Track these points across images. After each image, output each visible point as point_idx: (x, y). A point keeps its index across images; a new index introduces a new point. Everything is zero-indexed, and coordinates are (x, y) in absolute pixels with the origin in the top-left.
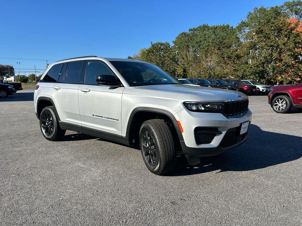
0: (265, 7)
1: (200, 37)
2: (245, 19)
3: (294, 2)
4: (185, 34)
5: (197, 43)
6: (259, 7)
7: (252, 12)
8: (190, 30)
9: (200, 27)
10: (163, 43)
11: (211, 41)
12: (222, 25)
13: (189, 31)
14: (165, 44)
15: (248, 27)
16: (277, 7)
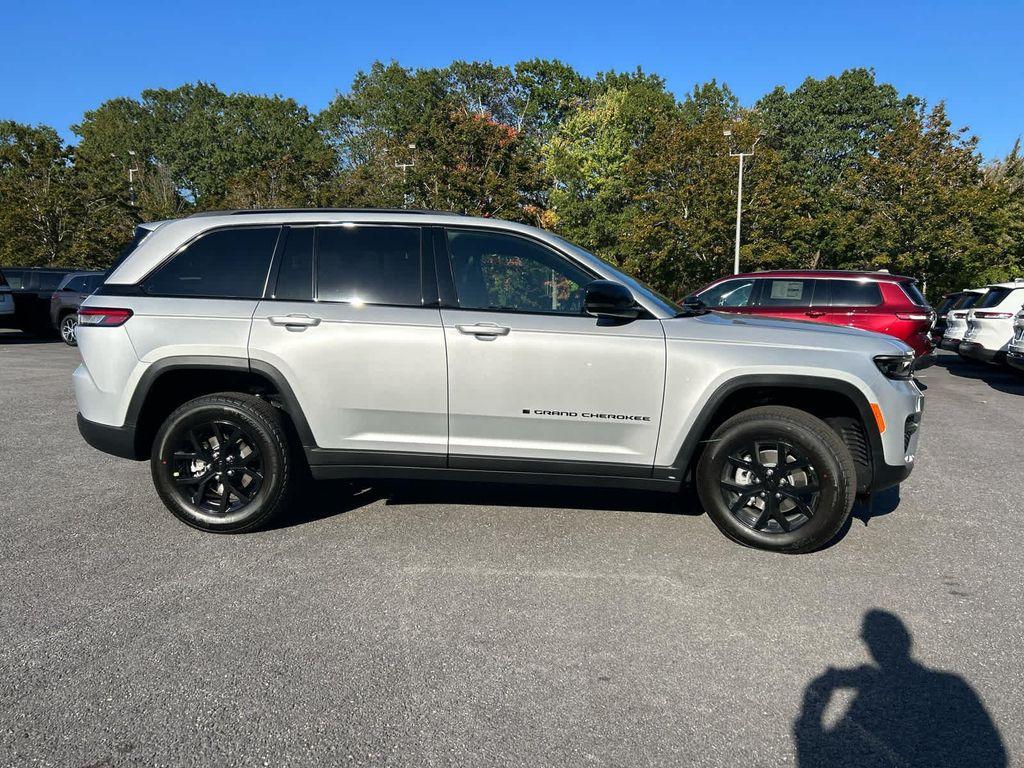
0: (403, 66)
1: (196, 128)
2: (348, 92)
3: (476, 65)
4: (129, 108)
5: (183, 146)
6: (388, 64)
7: (368, 72)
8: (147, 94)
9: (187, 90)
10: (29, 128)
11: (237, 147)
12: (271, 97)
13: (145, 97)
14: (36, 132)
15: (359, 118)
16: (435, 72)
